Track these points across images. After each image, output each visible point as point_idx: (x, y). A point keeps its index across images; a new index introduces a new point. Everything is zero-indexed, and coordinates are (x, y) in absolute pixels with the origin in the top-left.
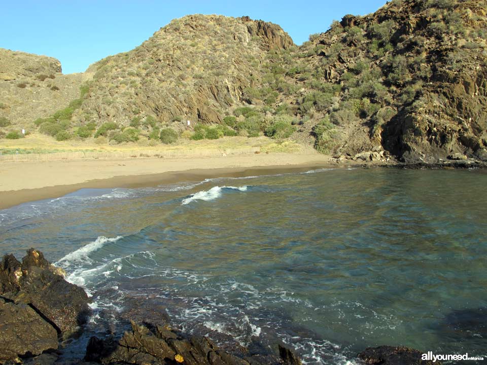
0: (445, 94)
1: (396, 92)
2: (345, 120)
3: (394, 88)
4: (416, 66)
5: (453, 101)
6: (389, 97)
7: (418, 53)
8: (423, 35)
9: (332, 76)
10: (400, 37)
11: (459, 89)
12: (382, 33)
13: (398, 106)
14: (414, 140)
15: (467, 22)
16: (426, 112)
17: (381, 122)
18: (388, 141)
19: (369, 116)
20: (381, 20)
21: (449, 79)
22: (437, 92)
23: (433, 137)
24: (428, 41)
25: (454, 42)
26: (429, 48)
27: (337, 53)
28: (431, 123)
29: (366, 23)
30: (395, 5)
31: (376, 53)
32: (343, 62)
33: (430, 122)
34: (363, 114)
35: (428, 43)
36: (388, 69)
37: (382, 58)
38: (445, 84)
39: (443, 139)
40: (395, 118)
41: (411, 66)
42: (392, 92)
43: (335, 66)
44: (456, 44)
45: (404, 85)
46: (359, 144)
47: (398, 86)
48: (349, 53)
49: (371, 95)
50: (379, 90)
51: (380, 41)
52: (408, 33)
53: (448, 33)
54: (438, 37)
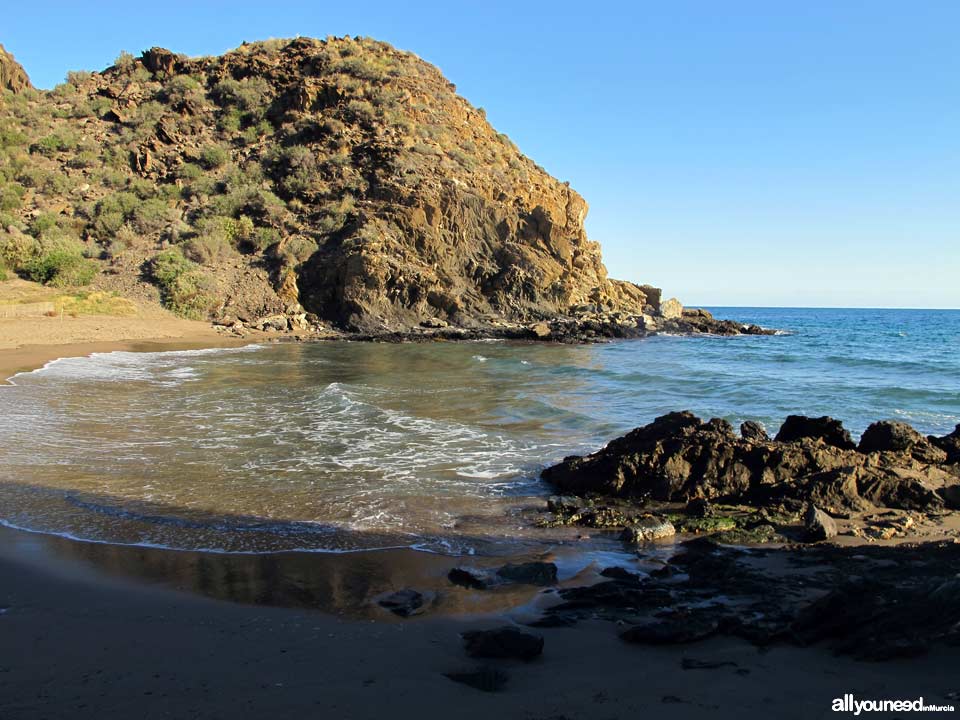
0: (397, 222)
1: (302, 211)
2: (215, 255)
3: (297, 203)
4: (334, 170)
5: (411, 235)
6: (290, 218)
7: (334, 147)
8: (337, 117)
9: (149, 166)
10: (287, 113)
11: (418, 217)
12: (248, 99)
13: (317, 238)
14: (366, 294)
15: (407, 110)
16: (382, 250)
17: (293, 262)
18: (312, 296)
19: (259, 249)
20: (238, 74)
21: (401, 198)
22: (385, 218)
23: (398, 291)
24: (348, 129)
25: (396, 140)
26: (352, 142)
27: (154, 123)
28: (396, 269)
29: (204, 73)
30: (264, 53)
31: (238, 134)
32: (169, 141)
33: (392, 266)
34: (246, 247)
35: (351, 133)
36: (274, 167)
37: (254, 146)
38: (396, 206)
39: (414, 295)
40: (316, 256)
41: (324, 169)
42: (296, 210)
43: (152, 147)
44: (401, 143)
45: (318, 200)
46: (258, 301)
47: (306, 200)
48: (180, 125)
49: (256, 212)
50: (273, 204)
51: (244, 113)
52: (302, 109)
53: (381, 123)
54: (366, 126)
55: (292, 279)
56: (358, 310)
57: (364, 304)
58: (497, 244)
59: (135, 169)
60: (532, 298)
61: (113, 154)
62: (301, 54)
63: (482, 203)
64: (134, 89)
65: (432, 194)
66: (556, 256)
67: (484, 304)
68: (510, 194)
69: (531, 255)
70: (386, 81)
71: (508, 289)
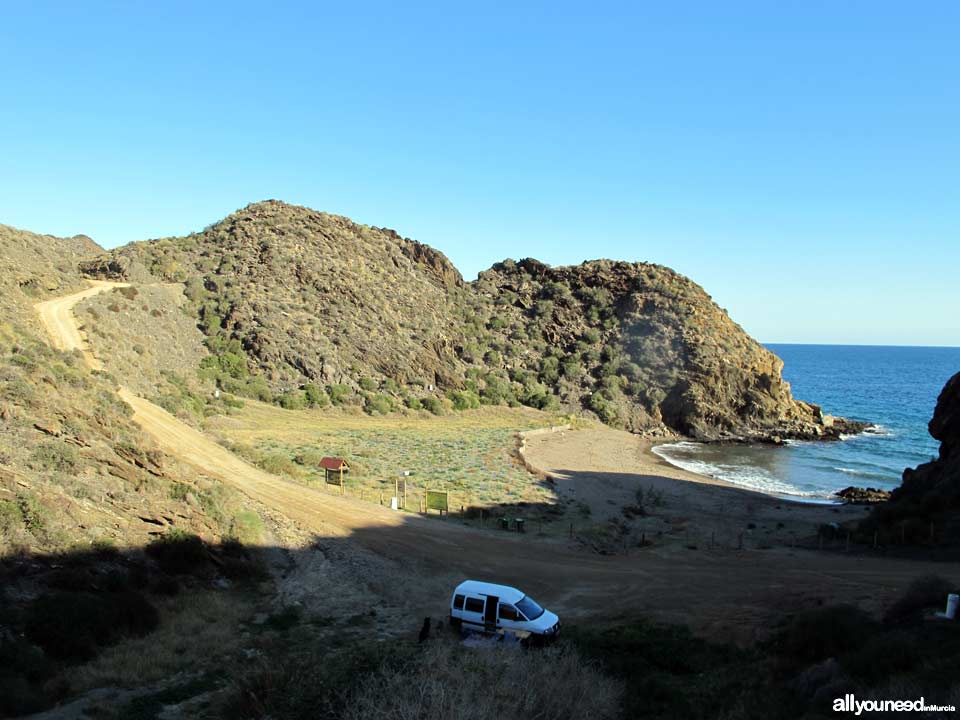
0: (702, 383)
1: (651, 373)
3: (647, 369)
4: (664, 352)
5: (709, 390)
6: (646, 377)
7: (661, 338)
8: (659, 321)
9: (555, 340)
10: (625, 312)
11: (712, 380)
12: (600, 301)
13: (665, 390)
14: (696, 420)
15: (695, 318)
17: (657, 403)
18: (668, 419)
19: (635, 393)
20: (590, 283)
21: (703, 371)
22: (697, 381)
23: (710, 419)
24: (666, 329)
25: (694, 337)
26: (670, 336)
27: (551, 313)
28: (709, 409)
29: (567, 280)
30: (602, 270)
31: (599, 322)
32: (561, 325)
34: (628, 392)
35: (668, 331)
36: (629, 347)
38: (701, 375)
39: (717, 421)
40: (666, 399)
41: (658, 350)
42: (647, 373)
43: (554, 328)
44: (697, 340)
45: (658, 368)
46: (645, 422)
47: (652, 368)
48: (565, 315)
49: (629, 373)
50: (636, 369)
51: (600, 309)
52: (635, 311)
53: (683, 326)
54: (675, 327)
55: (658, 411)
56: (693, 427)
57: (695, 424)
58: (744, 390)
59: (547, 340)
60: (762, 418)
61: (535, 332)
62: (624, 273)
63: (737, 371)
64: (525, 286)
65: (716, 369)
66: (773, 397)
67: (739, 421)
68: (750, 366)
69: (761, 397)
70: (680, 300)
71: (751, 413)
